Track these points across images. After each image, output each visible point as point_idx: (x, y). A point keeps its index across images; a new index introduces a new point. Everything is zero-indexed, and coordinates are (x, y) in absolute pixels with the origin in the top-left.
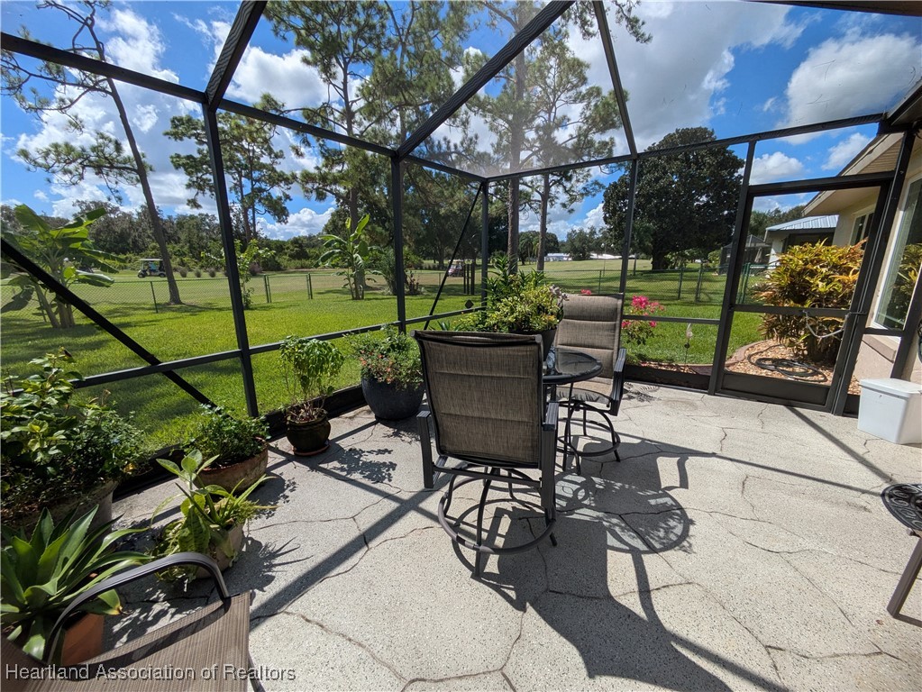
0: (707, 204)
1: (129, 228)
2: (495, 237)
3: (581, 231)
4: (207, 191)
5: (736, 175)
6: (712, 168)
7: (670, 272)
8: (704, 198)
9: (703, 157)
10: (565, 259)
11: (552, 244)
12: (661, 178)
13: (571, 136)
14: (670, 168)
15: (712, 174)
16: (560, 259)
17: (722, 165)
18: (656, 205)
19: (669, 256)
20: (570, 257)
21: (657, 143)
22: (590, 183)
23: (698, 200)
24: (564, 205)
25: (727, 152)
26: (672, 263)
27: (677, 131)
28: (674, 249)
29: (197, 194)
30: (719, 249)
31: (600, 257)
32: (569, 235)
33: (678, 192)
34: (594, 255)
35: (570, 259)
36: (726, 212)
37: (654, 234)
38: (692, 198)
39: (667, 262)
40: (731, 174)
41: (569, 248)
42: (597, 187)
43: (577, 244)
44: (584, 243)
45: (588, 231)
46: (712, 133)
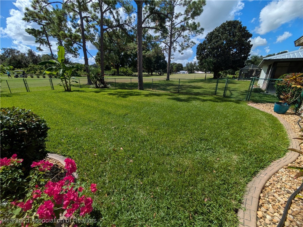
0: (236, 52)
1: (21, 59)
2: (159, 64)
3: (191, 63)
4: (45, 44)
5: (248, 40)
6: (239, 37)
7: (220, 78)
8: (235, 50)
9: (236, 32)
10: (186, 73)
11: (181, 68)
12: (219, 41)
13: (182, 21)
14: (223, 37)
15: (239, 40)
16: (184, 73)
17: (243, 36)
18: (216, 52)
19: (220, 72)
20: (188, 72)
21: (219, 27)
22: (190, 42)
23: (232, 51)
24: (180, 51)
25: (246, 31)
26: (221, 75)
27: (227, 21)
28: (222, 70)
29: (40, 45)
30: (239, 70)
31: (198, 72)
32: (187, 64)
33: (225, 47)
34: (196, 72)
35: (188, 73)
36: (243, 55)
37: (214, 64)
38: (230, 50)
39: (220, 75)
40: (246, 40)
41: (186, 69)
42: (192, 43)
43: (189, 68)
44: (192, 67)
45: (194, 63)
46: (241, 23)
